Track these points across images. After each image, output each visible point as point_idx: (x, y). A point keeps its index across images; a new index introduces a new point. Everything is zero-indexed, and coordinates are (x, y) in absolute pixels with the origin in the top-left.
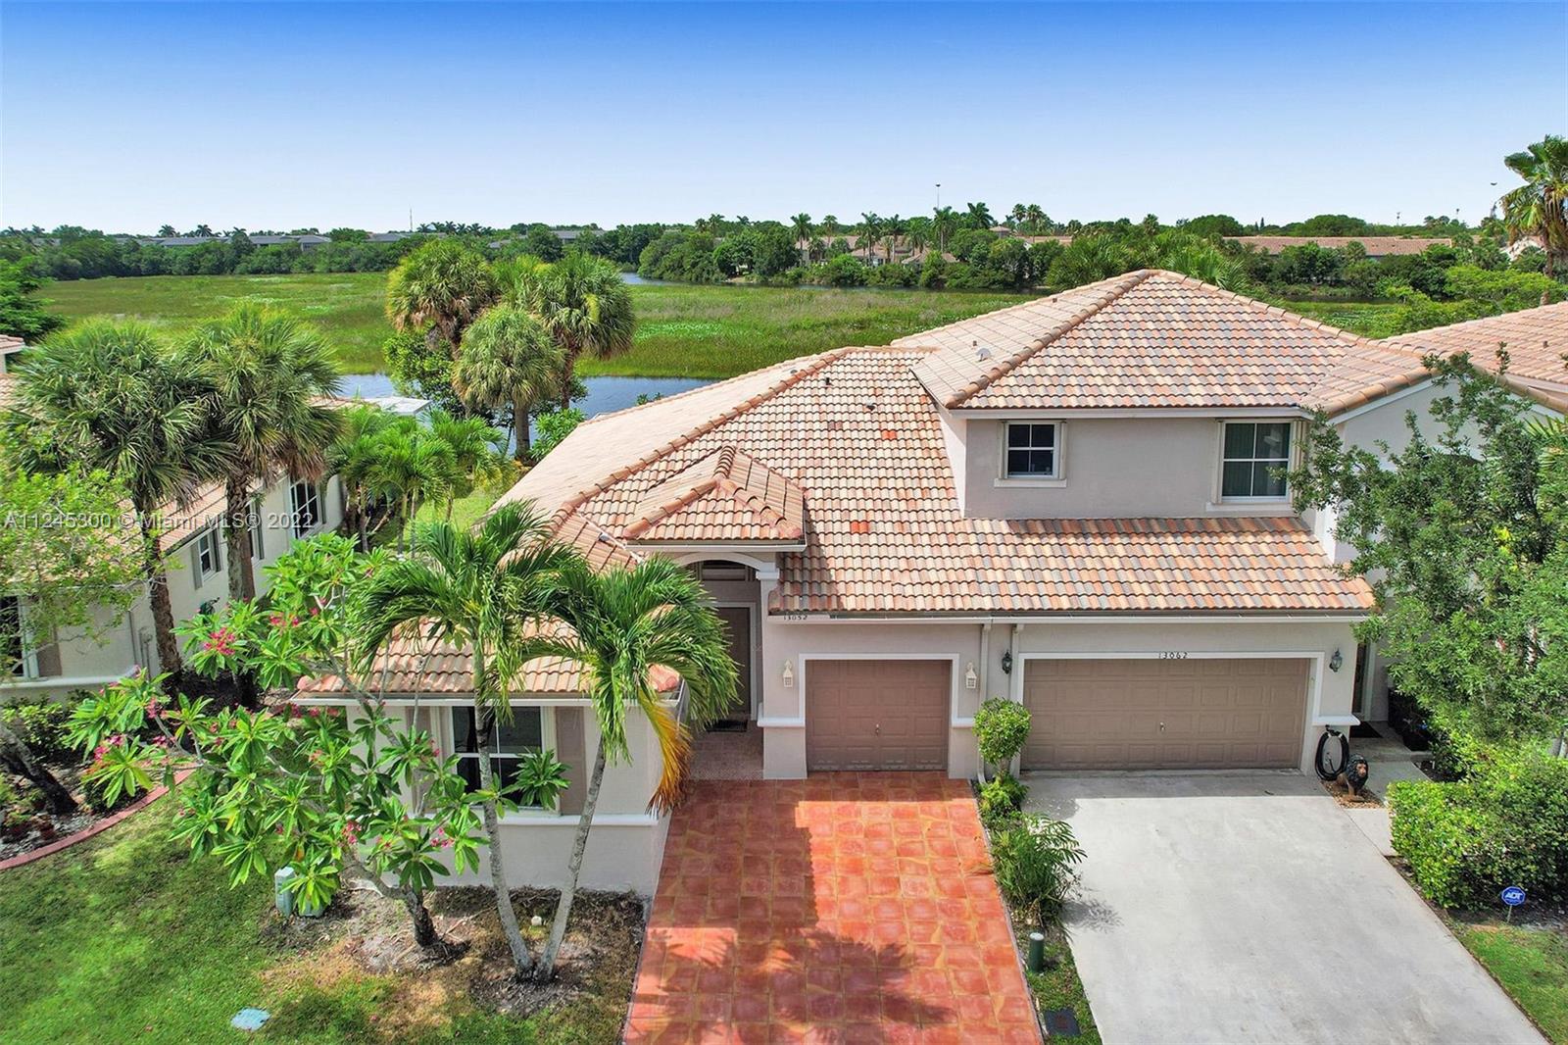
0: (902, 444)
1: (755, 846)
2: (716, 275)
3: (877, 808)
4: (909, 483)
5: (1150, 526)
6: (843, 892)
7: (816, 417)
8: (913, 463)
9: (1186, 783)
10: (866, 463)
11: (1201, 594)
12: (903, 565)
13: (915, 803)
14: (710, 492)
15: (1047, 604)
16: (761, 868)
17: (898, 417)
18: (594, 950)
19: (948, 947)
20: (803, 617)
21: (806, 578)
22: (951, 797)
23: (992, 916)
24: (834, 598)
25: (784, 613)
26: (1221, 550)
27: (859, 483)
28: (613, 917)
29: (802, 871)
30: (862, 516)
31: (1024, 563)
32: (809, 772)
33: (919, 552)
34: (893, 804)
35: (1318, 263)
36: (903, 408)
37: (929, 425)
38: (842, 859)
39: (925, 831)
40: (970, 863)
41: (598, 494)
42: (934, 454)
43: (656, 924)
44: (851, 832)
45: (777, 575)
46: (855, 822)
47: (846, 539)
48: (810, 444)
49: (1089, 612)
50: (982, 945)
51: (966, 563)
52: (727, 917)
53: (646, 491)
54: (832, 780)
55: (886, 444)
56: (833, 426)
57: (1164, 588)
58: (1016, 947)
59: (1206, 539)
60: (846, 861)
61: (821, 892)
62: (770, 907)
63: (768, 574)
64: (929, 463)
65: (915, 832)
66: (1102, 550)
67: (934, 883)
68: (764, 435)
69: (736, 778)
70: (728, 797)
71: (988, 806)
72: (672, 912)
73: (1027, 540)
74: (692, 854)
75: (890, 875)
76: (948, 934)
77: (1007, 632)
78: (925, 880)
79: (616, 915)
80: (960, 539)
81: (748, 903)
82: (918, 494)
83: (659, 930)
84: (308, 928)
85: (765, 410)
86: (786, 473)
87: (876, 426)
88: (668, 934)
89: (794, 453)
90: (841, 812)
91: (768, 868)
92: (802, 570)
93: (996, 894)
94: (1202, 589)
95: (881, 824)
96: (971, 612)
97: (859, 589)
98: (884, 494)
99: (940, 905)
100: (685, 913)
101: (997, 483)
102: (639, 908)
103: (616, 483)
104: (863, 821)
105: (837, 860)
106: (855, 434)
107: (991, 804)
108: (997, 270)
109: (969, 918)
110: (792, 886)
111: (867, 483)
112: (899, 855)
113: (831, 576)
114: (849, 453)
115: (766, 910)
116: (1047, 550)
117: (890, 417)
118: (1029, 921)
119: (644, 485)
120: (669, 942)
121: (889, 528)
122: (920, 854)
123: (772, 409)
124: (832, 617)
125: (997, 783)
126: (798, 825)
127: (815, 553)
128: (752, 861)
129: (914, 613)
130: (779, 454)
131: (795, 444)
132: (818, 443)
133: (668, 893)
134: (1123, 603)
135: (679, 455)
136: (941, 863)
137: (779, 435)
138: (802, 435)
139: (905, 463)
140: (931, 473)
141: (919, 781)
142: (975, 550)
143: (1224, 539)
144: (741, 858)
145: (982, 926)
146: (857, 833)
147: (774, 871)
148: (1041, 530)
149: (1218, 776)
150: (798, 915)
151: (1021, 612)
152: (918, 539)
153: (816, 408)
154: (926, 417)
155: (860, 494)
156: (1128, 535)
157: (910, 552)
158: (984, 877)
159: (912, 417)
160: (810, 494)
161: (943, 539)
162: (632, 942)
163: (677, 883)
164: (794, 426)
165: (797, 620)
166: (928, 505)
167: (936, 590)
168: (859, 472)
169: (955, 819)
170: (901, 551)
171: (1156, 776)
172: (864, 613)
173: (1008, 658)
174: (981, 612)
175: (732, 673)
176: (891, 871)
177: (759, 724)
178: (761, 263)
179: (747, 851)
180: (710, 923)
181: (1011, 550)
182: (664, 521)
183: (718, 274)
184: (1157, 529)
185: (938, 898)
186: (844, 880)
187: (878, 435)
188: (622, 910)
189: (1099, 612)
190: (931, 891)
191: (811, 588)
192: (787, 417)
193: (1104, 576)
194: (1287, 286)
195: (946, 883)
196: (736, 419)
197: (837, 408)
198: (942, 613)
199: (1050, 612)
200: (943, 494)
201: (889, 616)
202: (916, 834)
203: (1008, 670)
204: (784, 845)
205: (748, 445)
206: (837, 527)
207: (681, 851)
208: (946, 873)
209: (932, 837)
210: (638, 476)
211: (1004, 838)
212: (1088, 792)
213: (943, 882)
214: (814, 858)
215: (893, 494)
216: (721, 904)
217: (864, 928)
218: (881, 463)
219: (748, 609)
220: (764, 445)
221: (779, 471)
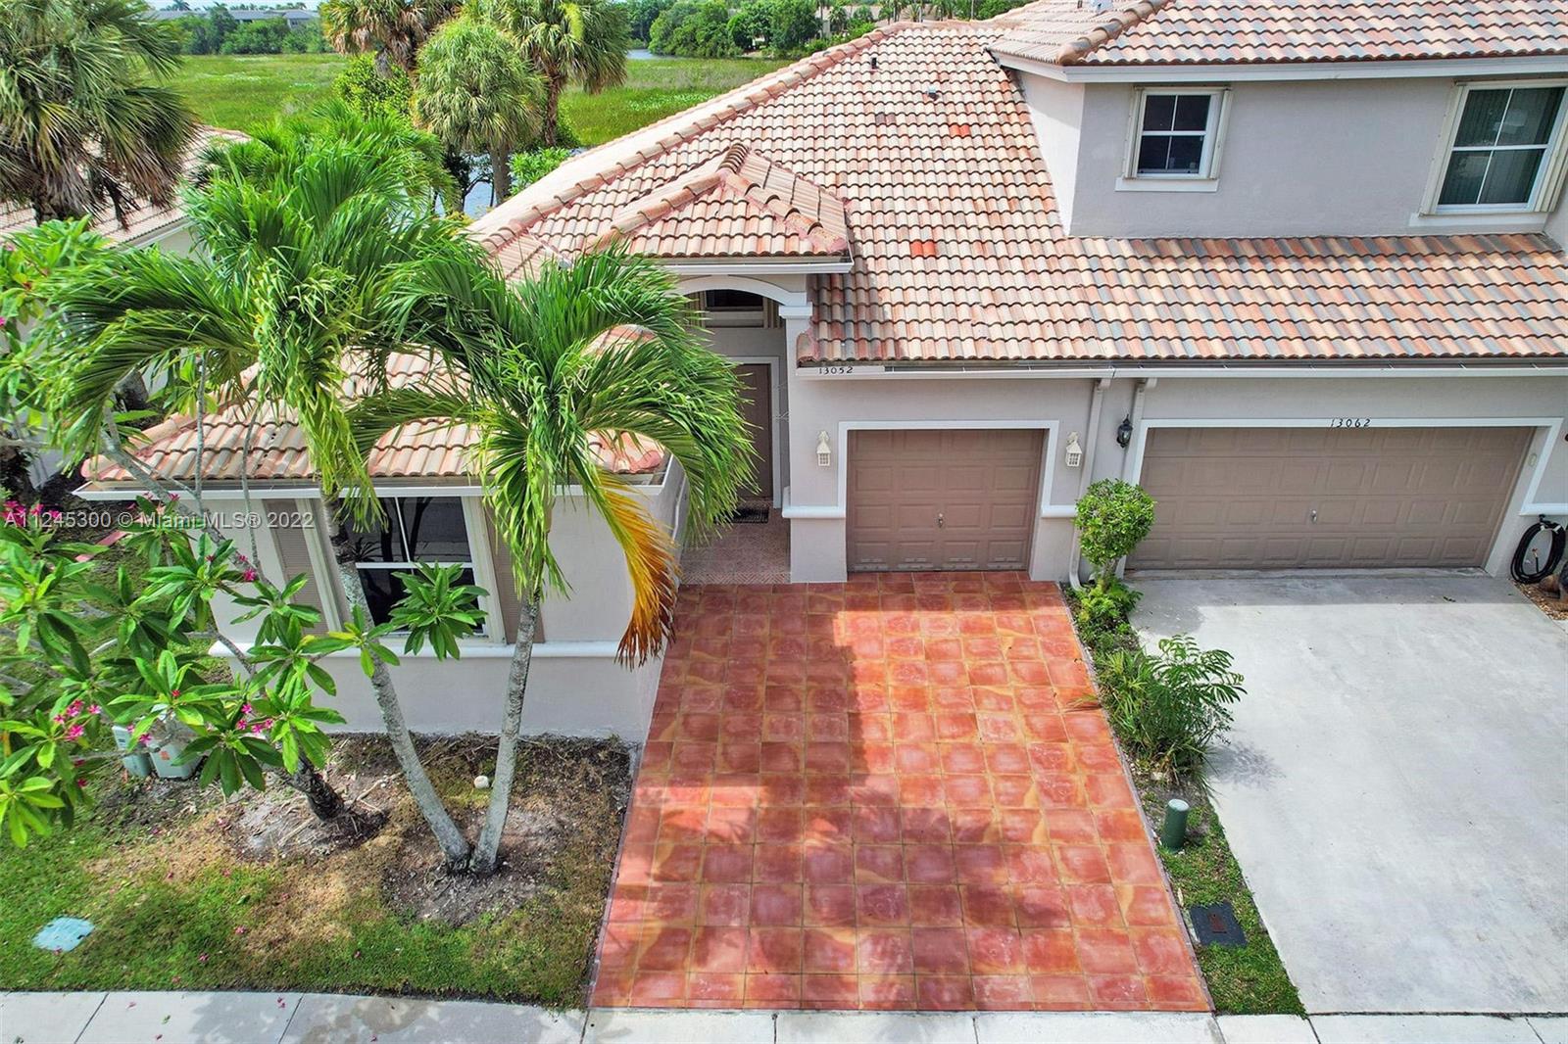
0: (978, 141)
1: (779, 671)
2: (731, 50)
3: (941, 619)
4: (990, 191)
5: (1328, 248)
6: (901, 735)
7: (860, 108)
8: (994, 166)
9: (1338, 587)
10: (929, 166)
11: (1411, 338)
12: (986, 298)
13: (989, 614)
14: (711, 191)
15: (1193, 350)
16: (788, 702)
17: (971, 108)
18: (559, 822)
19: (1049, 812)
20: (846, 369)
21: (851, 316)
22: (1036, 605)
23: (1103, 767)
24: (890, 344)
25: (819, 364)
26: (1433, 278)
27: (921, 191)
28: (588, 774)
29: (843, 705)
30: (927, 234)
31: (1155, 296)
32: (850, 573)
33: (1008, 281)
34: (961, 615)
36: (977, 97)
37: (1014, 118)
38: (895, 688)
39: (1005, 650)
40: (1068, 693)
41: (558, 210)
42: (1023, 154)
43: (646, 780)
44: (906, 652)
45: (808, 311)
46: (911, 639)
47: (906, 265)
48: (852, 142)
49: (1253, 361)
50: (1096, 810)
51: (1075, 295)
52: (745, 770)
53: (625, 205)
54: (880, 584)
55: (957, 142)
56: (881, 119)
57: (1355, 329)
58: (1141, 811)
59: (1410, 264)
60: (902, 692)
61: (871, 735)
62: (802, 757)
63: (796, 308)
64: (1016, 166)
65: (990, 652)
66: (1263, 279)
67: (1023, 721)
68: (789, 132)
69: (754, 581)
70: (745, 605)
71: (1088, 618)
72: (669, 763)
73: (1159, 265)
74: (695, 683)
75: (962, 710)
76: (1047, 793)
77: (1127, 391)
78: (1010, 717)
79: (592, 770)
80: (1066, 264)
81: (772, 750)
82: (1004, 205)
83: (652, 790)
84: (170, 795)
85: (790, 100)
86: (820, 179)
87: (941, 119)
88: (663, 797)
89: (831, 154)
90: (892, 625)
91: (799, 702)
92: (845, 305)
93: (1108, 736)
94: (1409, 329)
95: (946, 641)
96: (1085, 361)
97: (925, 330)
98: (957, 206)
99: (1033, 752)
100: (686, 765)
101: (1121, 185)
102: (624, 760)
103: (584, 195)
104: (923, 636)
105: (890, 690)
106: (913, 130)
107: (1092, 614)
109: (1074, 771)
110: (831, 727)
111: (932, 192)
112: (972, 682)
113: (884, 313)
114: (906, 153)
115: (797, 761)
116: (1187, 279)
117: (960, 108)
118: (1157, 776)
119: (622, 198)
120: (665, 808)
121: (964, 250)
122: (1001, 682)
123: (800, 100)
124: (888, 369)
125: (1099, 587)
126: (838, 643)
127: (862, 280)
128: (776, 693)
129: (1004, 363)
130: (809, 155)
131: (830, 142)
132: (863, 142)
133: (664, 738)
134: (1300, 349)
135: (671, 159)
136: (1031, 694)
137: (809, 132)
138: (840, 131)
139: (984, 167)
140: (1020, 178)
141: (992, 583)
142: (1086, 279)
143: (1436, 263)
144: (762, 690)
145: (1092, 782)
146: (916, 653)
147: (807, 705)
148: (1177, 253)
149: (1377, 577)
150: (840, 767)
151: (1155, 362)
152: (1006, 264)
153: (859, 98)
154: (1010, 108)
155: (922, 206)
156: (1298, 258)
157: (995, 281)
158: (1090, 713)
159: (990, 108)
160: (853, 206)
161: (1041, 265)
162: (613, 807)
163: (676, 724)
164: (830, 120)
165: (837, 374)
166: (1017, 219)
167: (1035, 331)
168: (920, 178)
169: (1044, 635)
170: (983, 280)
171: (1298, 577)
172: (934, 363)
173: (1127, 425)
174: (1100, 361)
175: (741, 439)
176: (964, 705)
177: (786, 513)
178: (779, 35)
179: (771, 678)
180: (721, 780)
181: (1136, 279)
182: (643, 231)
183: (734, 48)
184: (1339, 251)
185: (1030, 743)
186: (901, 719)
187: (944, 130)
188: (601, 763)
189: (1266, 361)
190: (1020, 734)
191: (857, 331)
192: (820, 109)
193: (1270, 313)
195: (1038, 722)
196: (750, 112)
197: (888, 97)
198: (1045, 362)
199: (1198, 361)
200: (1038, 205)
201: (969, 367)
202: (994, 654)
203: (1123, 443)
204: (820, 671)
205: (767, 145)
206: (892, 249)
207: (682, 679)
208: (1038, 707)
209: (1015, 658)
210: (615, 185)
211: (1116, 662)
212: (1214, 598)
213: (1035, 720)
214: (862, 688)
215: (968, 206)
216: (735, 751)
217: (931, 786)
218: (951, 166)
219: (769, 365)
220: (788, 144)
221: (810, 177)
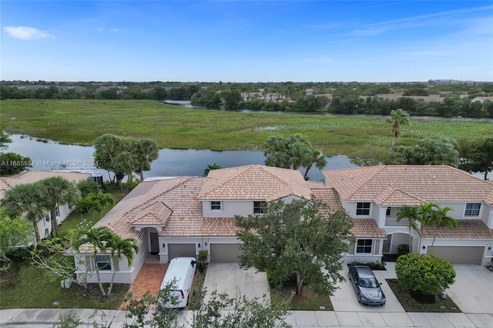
0: (196, 201)
8: (197, 205)
10: (187, 205)
12: (187, 227)
14: (149, 215)
20: (165, 237)
24: (172, 234)
25: (161, 236)
27: (184, 209)
30: (183, 217)
31: (211, 227)
41: (130, 212)
47: (178, 222)
51: (200, 226)
53: (140, 211)
56: (183, 196)
63: (159, 230)
66: (227, 224)
68: (168, 199)
69: (155, 263)
70: (152, 267)
73: (214, 222)
80: (201, 222)
85: (170, 192)
87: (192, 196)
92: (167, 228)
103: (135, 209)
106: (187, 198)
114: (185, 203)
116: (217, 224)
117: (196, 194)
121: (187, 219)
124: (170, 237)
130: (170, 203)
131: (174, 201)
132: (179, 200)
133: (135, 283)
135: (149, 203)
137: (171, 199)
138: (176, 199)
140: (200, 207)
148: (217, 220)
152: (192, 222)
153: (181, 192)
155: (184, 212)
160: (174, 212)
161: (197, 222)
164: (175, 196)
166: (197, 214)
170: (188, 224)
172: (177, 236)
177: (159, 254)
181: (210, 224)
182: (138, 221)
187: (192, 199)
191: (168, 232)
193: (226, 229)
196: (163, 194)
201: (181, 237)
206: (177, 219)
207: (140, 276)
210: (139, 208)
212: (222, 266)
215: (190, 212)
218: (191, 205)
221: (169, 207)
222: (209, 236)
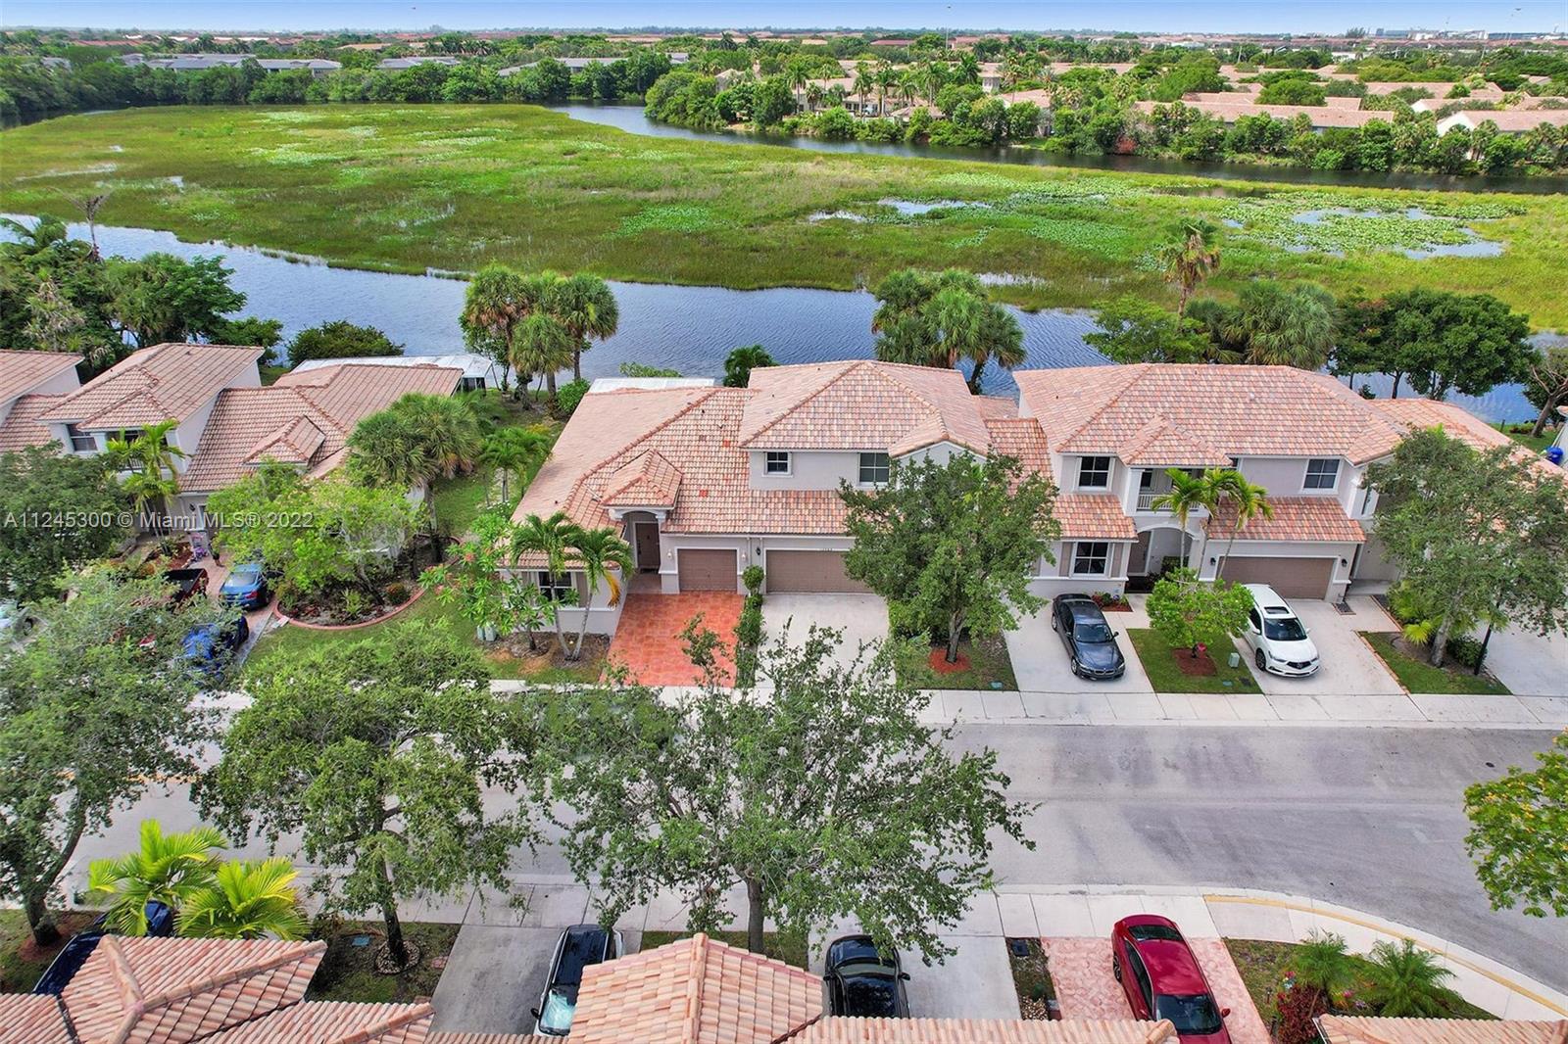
0: (731, 449)
2: (717, 122)
4: (729, 471)
5: (828, 495)
7: (695, 433)
8: (734, 460)
9: (832, 598)
10: (713, 459)
12: (718, 511)
15: (772, 530)
16: (654, 626)
17: (733, 433)
21: (677, 519)
22: (735, 602)
24: (687, 527)
25: (668, 532)
27: (707, 470)
28: (599, 643)
29: (670, 627)
30: (706, 487)
31: (768, 512)
32: (680, 591)
33: (726, 505)
35: (1267, 134)
36: (736, 428)
39: (720, 614)
41: (592, 475)
42: (744, 455)
43: (614, 645)
45: (665, 518)
47: (697, 499)
48: (689, 448)
49: (788, 534)
51: (745, 511)
52: (639, 642)
53: (613, 473)
54: (690, 594)
55: (724, 449)
56: (702, 438)
57: (822, 524)
63: (661, 517)
64: (741, 460)
68: (669, 443)
69: (650, 593)
70: (646, 601)
72: (621, 640)
73: (773, 501)
74: (630, 622)
77: (757, 540)
80: (745, 500)
82: (732, 476)
84: (491, 644)
85: (672, 427)
86: (676, 464)
87: (722, 438)
89: (681, 454)
90: (691, 607)
91: (657, 626)
92: (676, 516)
96: (741, 533)
97: (697, 522)
98: (717, 476)
100: (625, 641)
101: (763, 475)
102: (608, 640)
103: (600, 469)
106: (711, 443)
108: (976, 128)
110: (665, 632)
111: (711, 471)
112: (707, 622)
114: (706, 454)
116: (780, 505)
117: (729, 433)
121: (716, 494)
123: (675, 428)
124: (687, 533)
127: (682, 506)
129: (718, 533)
130: (674, 454)
131: (682, 448)
132: (693, 448)
133: (620, 633)
134: (803, 530)
135: (629, 454)
136: (723, 625)
137: (675, 443)
138: (686, 443)
139: (731, 460)
140: (741, 465)
141: (724, 595)
142: (749, 505)
151: (760, 534)
152: (727, 499)
153: (695, 427)
155: (707, 476)
156: (816, 499)
157: (722, 505)
160: (685, 476)
162: (605, 649)
163: (623, 629)
164: (684, 438)
165: (673, 534)
166: (736, 482)
167: (729, 523)
168: (708, 465)
169: (733, 610)
170: (719, 505)
171: (822, 595)
172: (699, 532)
173: (758, 550)
174: (746, 533)
177: (659, 572)
178: (761, 110)
179: (651, 620)
181: (765, 505)
182: (617, 497)
183: (719, 122)
187: (721, 443)
188: (602, 639)
191: (679, 523)
192: (681, 432)
193: (800, 518)
194: (1236, 155)
195: (722, 632)
196: (657, 433)
198: (729, 533)
199: (772, 534)
200: (743, 476)
201: (708, 534)
203: (759, 554)
205: (661, 448)
206: (693, 493)
207: (626, 621)
208: (724, 629)
209: (722, 616)
210: (610, 465)
212: (791, 600)
215: (721, 477)
218: (720, 460)
219: (654, 530)
222: (765, 533)
